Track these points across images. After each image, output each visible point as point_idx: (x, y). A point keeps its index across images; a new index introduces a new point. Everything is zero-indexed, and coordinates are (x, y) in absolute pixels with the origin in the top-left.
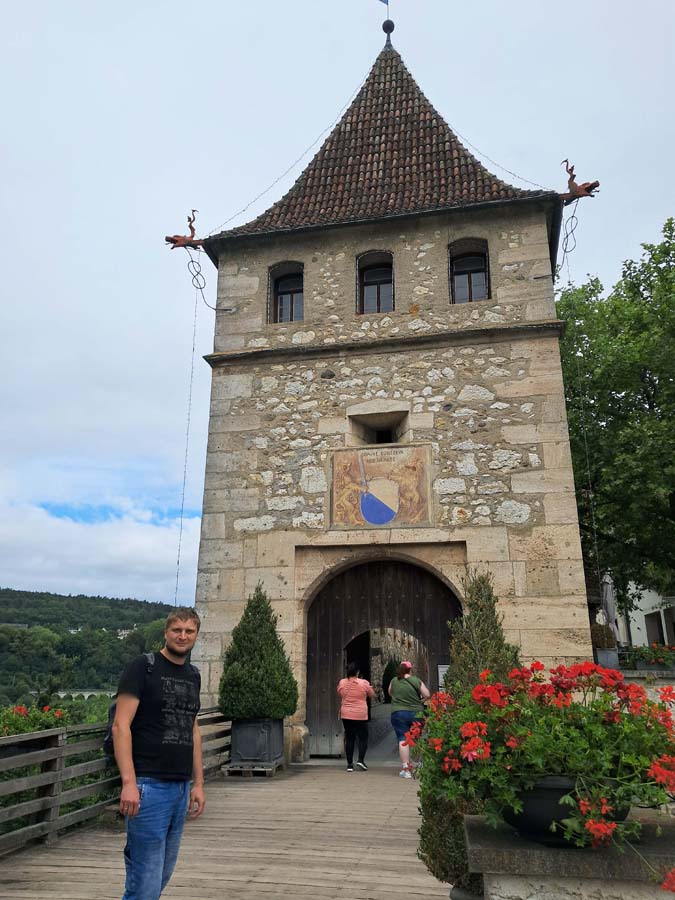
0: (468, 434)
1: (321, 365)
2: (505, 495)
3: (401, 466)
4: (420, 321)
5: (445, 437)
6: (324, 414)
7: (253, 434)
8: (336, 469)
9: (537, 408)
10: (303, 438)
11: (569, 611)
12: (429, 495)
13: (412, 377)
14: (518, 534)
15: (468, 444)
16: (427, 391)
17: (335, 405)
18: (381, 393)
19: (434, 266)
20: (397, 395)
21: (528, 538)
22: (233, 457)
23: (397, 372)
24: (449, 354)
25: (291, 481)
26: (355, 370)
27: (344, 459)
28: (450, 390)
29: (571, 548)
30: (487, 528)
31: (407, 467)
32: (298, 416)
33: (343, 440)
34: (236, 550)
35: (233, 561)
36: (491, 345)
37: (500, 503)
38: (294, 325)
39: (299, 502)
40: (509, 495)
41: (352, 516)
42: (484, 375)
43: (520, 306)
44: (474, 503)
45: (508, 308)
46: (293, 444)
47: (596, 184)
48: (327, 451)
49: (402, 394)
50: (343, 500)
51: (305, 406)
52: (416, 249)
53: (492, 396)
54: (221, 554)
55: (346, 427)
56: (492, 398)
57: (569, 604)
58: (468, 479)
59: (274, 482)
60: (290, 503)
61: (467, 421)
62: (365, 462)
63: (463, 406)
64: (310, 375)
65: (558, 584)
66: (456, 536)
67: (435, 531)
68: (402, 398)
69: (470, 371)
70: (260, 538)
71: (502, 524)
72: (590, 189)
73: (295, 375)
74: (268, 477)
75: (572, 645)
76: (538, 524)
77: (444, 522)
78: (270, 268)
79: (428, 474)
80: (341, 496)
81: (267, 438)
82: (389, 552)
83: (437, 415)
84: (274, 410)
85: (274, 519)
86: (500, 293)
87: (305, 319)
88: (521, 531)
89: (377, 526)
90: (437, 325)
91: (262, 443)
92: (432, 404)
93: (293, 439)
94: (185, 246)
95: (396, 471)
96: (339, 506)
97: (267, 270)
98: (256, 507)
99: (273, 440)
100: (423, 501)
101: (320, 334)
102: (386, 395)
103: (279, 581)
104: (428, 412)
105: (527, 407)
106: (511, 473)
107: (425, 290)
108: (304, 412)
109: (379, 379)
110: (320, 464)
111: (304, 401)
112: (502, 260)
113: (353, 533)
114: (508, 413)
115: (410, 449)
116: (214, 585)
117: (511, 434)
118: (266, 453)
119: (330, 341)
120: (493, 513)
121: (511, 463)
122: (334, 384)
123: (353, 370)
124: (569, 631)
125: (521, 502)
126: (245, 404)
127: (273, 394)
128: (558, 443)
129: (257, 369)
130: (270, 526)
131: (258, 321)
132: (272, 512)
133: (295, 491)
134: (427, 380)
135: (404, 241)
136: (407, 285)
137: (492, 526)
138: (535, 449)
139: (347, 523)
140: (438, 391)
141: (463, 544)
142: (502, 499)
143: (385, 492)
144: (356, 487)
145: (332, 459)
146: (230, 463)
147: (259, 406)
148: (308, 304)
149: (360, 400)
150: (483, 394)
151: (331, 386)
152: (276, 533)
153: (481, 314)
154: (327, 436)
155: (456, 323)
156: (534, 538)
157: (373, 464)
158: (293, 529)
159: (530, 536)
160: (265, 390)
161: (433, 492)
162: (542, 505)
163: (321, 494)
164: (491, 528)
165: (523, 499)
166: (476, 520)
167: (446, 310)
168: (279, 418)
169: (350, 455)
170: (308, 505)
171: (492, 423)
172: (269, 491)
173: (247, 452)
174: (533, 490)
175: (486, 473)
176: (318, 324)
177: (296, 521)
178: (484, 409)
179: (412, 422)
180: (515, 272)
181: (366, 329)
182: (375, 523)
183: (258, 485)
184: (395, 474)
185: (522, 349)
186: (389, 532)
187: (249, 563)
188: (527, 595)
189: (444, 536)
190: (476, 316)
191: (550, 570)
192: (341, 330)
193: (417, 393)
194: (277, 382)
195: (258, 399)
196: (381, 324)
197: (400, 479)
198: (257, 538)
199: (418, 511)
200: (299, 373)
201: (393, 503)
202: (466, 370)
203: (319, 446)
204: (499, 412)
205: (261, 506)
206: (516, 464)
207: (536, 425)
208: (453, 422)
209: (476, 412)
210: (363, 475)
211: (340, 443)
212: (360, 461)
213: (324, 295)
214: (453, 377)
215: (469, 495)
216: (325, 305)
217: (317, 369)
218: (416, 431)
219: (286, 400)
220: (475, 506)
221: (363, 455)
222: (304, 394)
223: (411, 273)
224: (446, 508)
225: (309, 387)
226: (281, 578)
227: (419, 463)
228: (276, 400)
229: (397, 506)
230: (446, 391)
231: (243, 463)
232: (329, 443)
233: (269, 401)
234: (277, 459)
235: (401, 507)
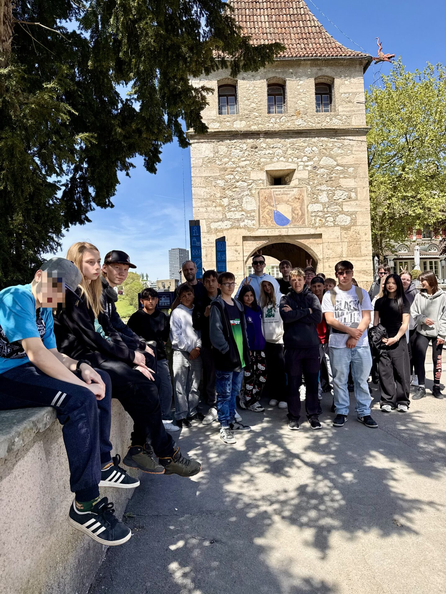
0: (324, 182)
1: (250, 141)
2: (340, 212)
3: (293, 198)
4: (301, 120)
5: (314, 183)
6: (253, 169)
7: (216, 178)
8: (261, 198)
9: (356, 169)
10: (243, 181)
11: (365, 263)
12: (306, 212)
13: (297, 151)
14: (345, 230)
15: (324, 187)
16: (305, 159)
17: (259, 164)
18: (282, 159)
20: (290, 160)
22: (207, 190)
23: (290, 147)
24: (316, 140)
25: (238, 204)
26: (268, 144)
27: (264, 193)
28: (316, 159)
29: (367, 236)
30: (332, 228)
31: (296, 198)
32: (239, 169)
33: (263, 183)
36: (335, 137)
37: (338, 216)
38: (234, 117)
39: (243, 215)
40: (342, 212)
41: (269, 222)
42: (332, 152)
43: (348, 117)
44: (326, 216)
45: (344, 118)
46: (238, 184)
48: (256, 189)
49: (292, 160)
50: (265, 214)
51: (243, 164)
52: (298, 78)
53: (335, 163)
55: (264, 176)
56: (336, 164)
57: (365, 260)
58: (324, 204)
59: (229, 204)
60: (238, 215)
61: (323, 175)
62: (275, 195)
63: (322, 168)
64: (245, 147)
65: (361, 252)
66: (318, 231)
67: (308, 229)
68: (293, 162)
69: (326, 150)
70: (225, 232)
71: (338, 225)
73: (236, 146)
74: (225, 201)
75: (365, 277)
76: (353, 225)
77: (312, 225)
78: (218, 81)
79: (305, 202)
80: (264, 212)
81: (223, 181)
82: (286, 239)
83: (310, 172)
84: (226, 165)
85: (231, 223)
86: (340, 108)
87: (240, 114)
88: (346, 228)
89: (281, 227)
90: (310, 123)
91: (221, 183)
92: (307, 166)
93: (238, 182)
95: (290, 200)
96: (263, 217)
97: (216, 82)
98: (221, 217)
99: (227, 181)
100: (303, 215)
101: (248, 123)
102: (284, 160)
103: (236, 253)
104: (305, 170)
105: (351, 170)
106: (343, 202)
107: (303, 103)
108: (243, 167)
109: (281, 151)
110: (252, 195)
111: (243, 161)
112: (342, 90)
113: (270, 230)
114: (342, 172)
115: (297, 189)
117: (344, 182)
118: (224, 189)
119: (254, 128)
120: (334, 220)
121: (343, 197)
122: (257, 152)
124: (365, 271)
125: (347, 215)
126: (211, 161)
127: (225, 156)
128: (364, 188)
130: (229, 226)
131: (214, 114)
132: (229, 219)
133: (240, 209)
134: (305, 153)
135: (292, 72)
136: (294, 100)
137: (334, 226)
138: (353, 190)
139: (267, 225)
140: (310, 159)
141: (320, 236)
142: (339, 214)
143: (285, 210)
144: (271, 208)
145: (258, 193)
146: (205, 194)
147: (218, 162)
148: (241, 105)
149: (272, 162)
150: (332, 162)
152: (233, 230)
153: (331, 119)
154: (255, 180)
155: (319, 123)
156: (351, 233)
157: (279, 196)
158: (241, 228)
159: (350, 231)
160: (221, 153)
161: (308, 211)
162: (356, 217)
163: (254, 211)
164: (333, 228)
166: (326, 224)
167: (314, 115)
168: (229, 170)
169: (267, 191)
170: (247, 217)
171: (335, 177)
172: (227, 208)
173: (214, 188)
174: (351, 210)
175: (332, 202)
176: (247, 117)
177: (242, 224)
178: (331, 169)
179: (296, 175)
180: (347, 98)
181: (273, 122)
182: (281, 225)
183: (221, 206)
186: (287, 229)
189: (312, 231)
190: (329, 121)
191: (358, 245)
192: (260, 122)
193: (300, 160)
194: (227, 149)
195: (217, 159)
196: (281, 120)
197: (292, 204)
198: (223, 232)
199: (301, 219)
200: (238, 145)
201: (289, 216)
202: (323, 149)
203: (251, 186)
204: (338, 171)
205: (224, 216)
206: (345, 197)
207: (355, 179)
208: (317, 175)
209: (328, 171)
210: (274, 202)
211: (262, 185)
212: (273, 195)
213: (250, 101)
214: (318, 152)
215: (324, 212)
216: (251, 106)
217: (248, 143)
218: (299, 180)
219: (233, 160)
220: (327, 217)
221: (274, 191)
222: (242, 157)
223: (296, 92)
224: (314, 218)
225: (244, 153)
226: (236, 251)
227: (301, 196)
228: (227, 160)
229: (291, 217)
230: (314, 159)
231: (212, 194)
232: (256, 184)
233: (223, 160)
234: (230, 192)
235: (293, 218)
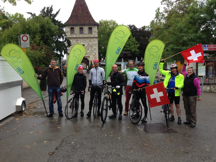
1: (77, 39)
4: (86, 36)
5: (88, 47)
9: (96, 45)
15: (90, 48)
19: (87, 30)
23: (84, 40)
24: (88, 39)
28: (89, 43)
36: (92, 39)
37: (92, 53)
38: (73, 35)
45: (94, 35)
52: (85, 28)
58: (90, 51)
64: (75, 40)
69: (90, 41)
77: (88, 55)
83: (87, 45)
86: (93, 33)
88: (94, 55)
97: (70, 28)
107: (86, 32)
109: (82, 41)
111: (75, 43)
112: (93, 30)
114: (93, 45)
119: (77, 37)
122: (78, 41)
123: (80, 40)
128: (97, 48)
131: (70, 34)
134: (86, 41)
137: (92, 55)
138: (95, 48)
140: (87, 43)
148: (75, 33)
150: (91, 43)
153: (91, 36)
161: (87, 52)
165: (94, 53)
166: (90, 54)
167: (88, 35)
174: (95, 52)
175: (92, 50)
176: (76, 35)
178: (91, 45)
181: (81, 36)
185: (95, 39)
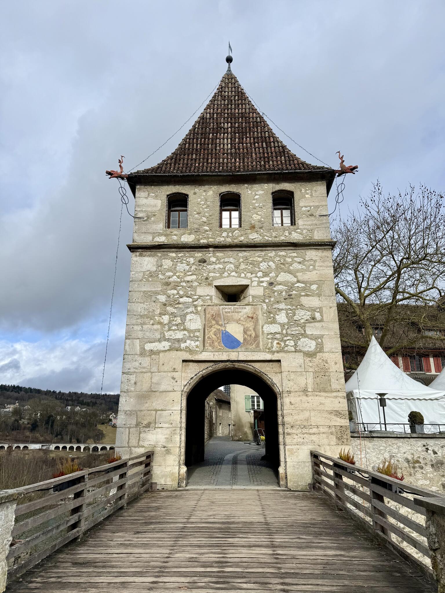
0: (282, 300)
1: (199, 255)
2: (302, 335)
3: (245, 316)
4: (256, 234)
5: (270, 301)
6: (200, 284)
7: (157, 293)
8: (207, 315)
9: (320, 287)
10: (187, 297)
11: (336, 401)
12: (261, 333)
13: (251, 266)
14: (309, 357)
15: (282, 306)
16: (260, 274)
17: (207, 279)
18: (233, 274)
19: (264, 204)
20: (243, 275)
21: (314, 359)
22: (145, 306)
23: (243, 262)
24: (272, 254)
25: (180, 322)
26: (218, 259)
27: (212, 311)
28: (273, 274)
29: (338, 365)
30: (293, 353)
31: (248, 317)
32: (184, 284)
33: (211, 299)
34: (146, 361)
35: (144, 368)
36: (295, 251)
37: (299, 339)
38: (182, 231)
39: (185, 334)
40: (305, 335)
41: (216, 344)
42: (291, 268)
43: (311, 231)
44: (285, 339)
45: (304, 231)
46: (181, 300)
47: (356, 167)
48: (202, 305)
49: (245, 275)
50: (211, 334)
51: (188, 278)
52: (253, 193)
53: (295, 280)
54: (137, 364)
55: (213, 292)
56: (296, 281)
57: (336, 397)
58: (282, 325)
59: (170, 322)
60: (179, 335)
61: (282, 292)
62: (224, 313)
63: (280, 284)
64: (192, 260)
65: (330, 385)
66: (275, 357)
67: (264, 353)
68: (246, 277)
69: (284, 265)
70: (161, 355)
71: (300, 351)
72: (352, 170)
73: (183, 260)
74: (166, 319)
75: (338, 419)
76: (320, 352)
77: (269, 349)
78: (168, 196)
79: (260, 322)
80: (210, 332)
81: (165, 296)
82: (237, 365)
83: (265, 288)
84: (170, 279)
85: (170, 344)
86: (300, 222)
87: (189, 227)
88: (310, 355)
89: (230, 350)
90: (266, 237)
91: (162, 298)
92: (262, 282)
93: (181, 297)
94: (117, 177)
95: (242, 319)
96: (209, 338)
97: (166, 196)
98: (159, 337)
99: (169, 297)
100: (257, 336)
101: (198, 237)
102: (236, 275)
103: (172, 380)
104: (260, 286)
105: (314, 287)
106: (306, 323)
107: (259, 217)
108: (188, 282)
109: (232, 266)
110: (197, 313)
111: (189, 275)
112: (302, 204)
113: (217, 354)
114: (304, 289)
115: (250, 307)
116: (133, 382)
117: (304, 300)
118: (165, 305)
119: (203, 241)
120: (295, 345)
121: (305, 317)
122: (206, 266)
123: (218, 260)
124: (337, 411)
125: (311, 339)
126: (152, 275)
127: (169, 270)
128: (331, 308)
129: (159, 255)
130: (167, 348)
131: (161, 226)
133: (182, 328)
134: (259, 268)
135: (247, 188)
136: (249, 214)
137: (295, 352)
138: (318, 310)
139: (213, 348)
140: (266, 275)
141: (279, 361)
142: (301, 337)
143: (235, 331)
144: (219, 327)
145: (205, 310)
146: (143, 310)
147: (161, 276)
148: (190, 219)
149: (221, 277)
150: (290, 278)
151: (204, 268)
152: (171, 352)
153: (290, 233)
154: (202, 296)
155: (276, 237)
156: (317, 360)
157: (229, 314)
158: (181, 350)
159: (315, 358)
160: (165, 267)
161: (263, 331)
162: (322, 341)
163: (199, 331)
164: (294, 353)
165: (312, 337)
166: (286, 348)
167: (271, 229)
168: (172, 284)
169: (215, 308)
170: (190, 337)
171: (296, 295)
172: (167, 327)
173: (153, 304)
174: (316, 332)
175: (292, 322)
176: (197, 231)
177: (183, 345)
178: (291, 287)
179: (251, 291)
180: (308, 211)
181: (225, 236)
182: (229, 348)
183: (160, 323)
184: (241, 321)
185: (311, 254)
186: (238, 353)
187: (154, 369)
188: (314, 391)
189: (268, 357)
190: (287, 234)
191: (326, 377)
192: (210, 236)
193: (254, 275)
194: (172, 263)
195: (160, 273)
196: (234, 234)
197: (244, 323)
198: (159, 355)
199: (255, 342)
200: (185, 259)
201: (240, 337)
202: (281, 264)
203: (197, 302)
204: (299, 288)
205: (162, 336)
206: (308, 317)
207: (319, 297)
208: (274, 293)
209: (287, 288)
210: (223, 320)
211: (209, 301)
212: (221, 312)
213: (200, 215)
214: (274, 267)
215: (282, 334)
216: (201, 220)
217: (196, 257)
218: (253, 297)
219: (177, 274)
220: (286, 341)
221: (223, 309)
222: (188, 271)
223: (251, 207)
224: (270, 341)
225: (191, 267)
226: (174, 378)
227: (255, 315)
228: (171, 274)
229: (243, 339)
230: (270, 275)
231: (150, 310)
232: (203, 300)
233: (167, 274)
234: (172, 308)
235: (245, 339)
